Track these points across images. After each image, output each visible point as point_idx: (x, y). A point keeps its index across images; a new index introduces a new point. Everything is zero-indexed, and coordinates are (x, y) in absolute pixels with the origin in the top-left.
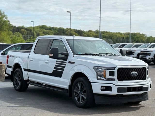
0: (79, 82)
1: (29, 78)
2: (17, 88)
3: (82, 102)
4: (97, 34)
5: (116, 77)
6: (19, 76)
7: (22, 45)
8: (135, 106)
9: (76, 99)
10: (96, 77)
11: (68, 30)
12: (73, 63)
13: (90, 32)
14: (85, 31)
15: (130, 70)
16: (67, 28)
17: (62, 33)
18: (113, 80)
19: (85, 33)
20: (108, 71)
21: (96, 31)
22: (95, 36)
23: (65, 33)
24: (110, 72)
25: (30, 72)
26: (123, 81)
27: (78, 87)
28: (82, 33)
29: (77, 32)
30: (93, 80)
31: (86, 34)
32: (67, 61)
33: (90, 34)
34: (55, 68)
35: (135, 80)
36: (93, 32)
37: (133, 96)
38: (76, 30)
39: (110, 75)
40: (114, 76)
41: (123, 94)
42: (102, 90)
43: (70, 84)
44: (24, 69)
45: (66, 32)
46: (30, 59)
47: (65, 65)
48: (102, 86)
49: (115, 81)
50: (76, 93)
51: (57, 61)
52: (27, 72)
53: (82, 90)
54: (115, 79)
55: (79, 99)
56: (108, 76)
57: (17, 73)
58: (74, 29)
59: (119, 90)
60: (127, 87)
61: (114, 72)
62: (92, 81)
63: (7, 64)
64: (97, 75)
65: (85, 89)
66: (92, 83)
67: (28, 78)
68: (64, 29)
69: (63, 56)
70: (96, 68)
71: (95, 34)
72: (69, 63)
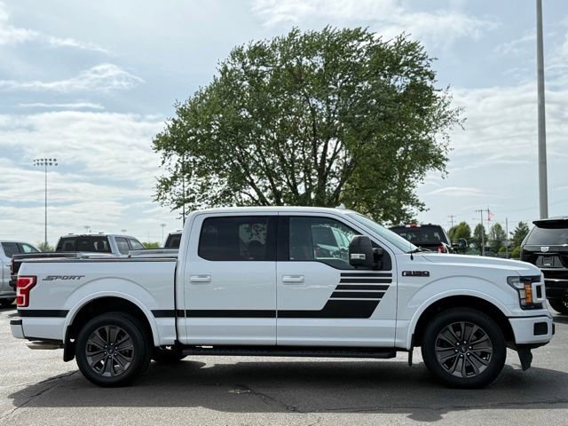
1: (182, 339)
10: (519, 303)
24: (537, 287)
25: (191, 316)
32: (395, 272)
34: (335, 295)
39: (537, 297)
40: (540, 296)
44: (153, 312)
46: (195, 279)
47: (389, 281)
48: (535, 325)
56: (535, 299)
62: (512, 315)
64: (520, 298)
66: (510, 319)
67: (175, 338)
70: (512, 280)
72: (407, 275)
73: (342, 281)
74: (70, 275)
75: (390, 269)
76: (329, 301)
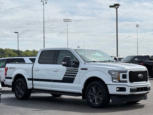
0: (93, 85)
1: (34, 87)
2: (19, 97)
3: (97, 103)
4: (34, 54)
5: (128, 79)
6: (21, 86)
7: (6, 60)
8: (138, 105)
9: (91, 101)
10: (111, 80)
11: (6, 51)
12: (86, 69)
13: (27, 52)
14: (23, 51)
15: (134, 73)
16: (6, 49)
17: (1, 53)
18: (126, 82)
19: (22, 53)
20: (121, 75)
21: (33, 50)
22: (33, 55)
23: (4, 54)
24: (123, 75)
25: (35, 80)
26: (133, 82)
27: (92, 90)
28: (20, 53)
29: (15, 52)
30: (108, 82)
31: (24, 54)
32: (79, 68)
33: (28, 54)
34: (65, 75)
35: (139, 82)
36: (30, 52)
37: (140, 95)
38: (14, 50)
39: (123, 78)
40: (126, 78)
41: (133, 94)
42: (117, 91)
43: (83, 88)
44: (28, 78)
45: (5, 52)
46: (36, 69)
47: (78, 71)
48: (117, 88)
49: (127, 82)
50: (90, 96)
51: (67, 69)
52: (32, 81)
53: (96, 93)
54: (127, 81)
55: (94, 101)
56: (121, 79)
57: (18, 83)
58: (13, 49)
59: (132, 90)
60: (137, 88)
61: (126, 75)
62: (108, 84)
63: (6, 76)
64: (112, 78)
65: (100, 91)
66: (107, 85)
67: (32, 87)
68: (3, 49)
69: (74, 64)
70: (110, 72)
71: (32, 54)
72: (82, 69)
73: (67, 71)
74: (13, 67)
75: (78, 68)
76: (64, 77)
